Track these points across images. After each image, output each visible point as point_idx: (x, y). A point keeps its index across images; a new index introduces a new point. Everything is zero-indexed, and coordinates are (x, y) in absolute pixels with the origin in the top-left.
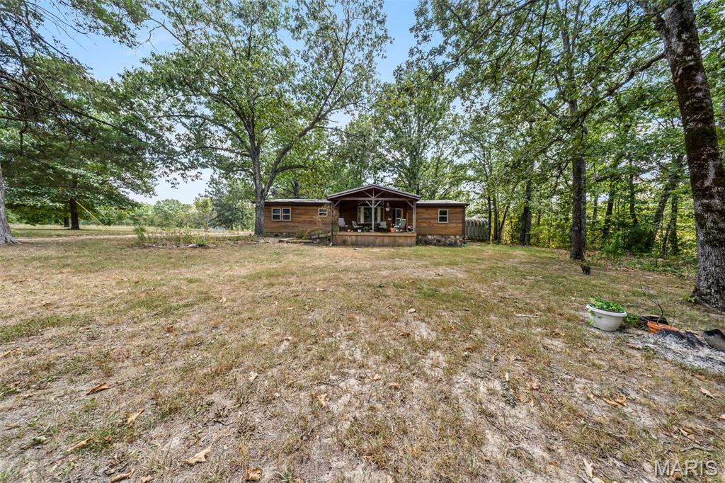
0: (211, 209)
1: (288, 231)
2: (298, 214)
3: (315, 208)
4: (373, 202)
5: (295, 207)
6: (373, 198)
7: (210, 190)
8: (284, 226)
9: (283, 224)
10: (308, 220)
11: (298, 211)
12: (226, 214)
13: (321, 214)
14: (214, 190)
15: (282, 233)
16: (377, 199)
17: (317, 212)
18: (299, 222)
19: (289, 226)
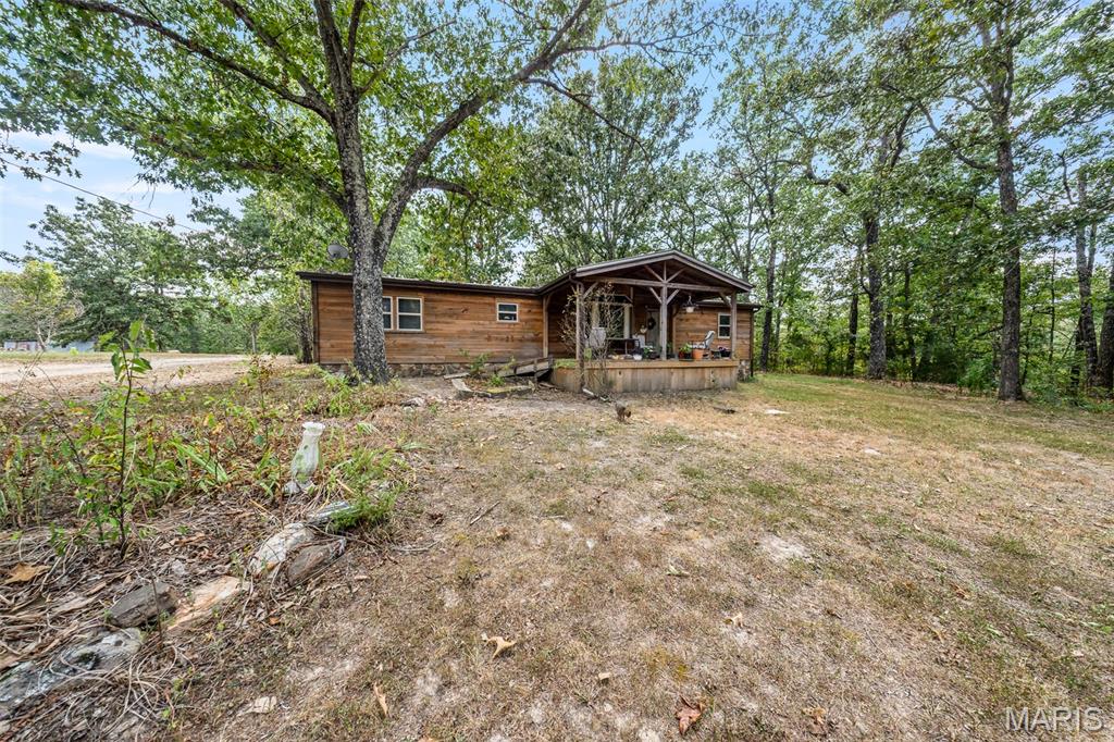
0: (61, 293)
1: (416, 359)
2: (444, 315)
3: (488, 300)
4: (664, 292)
5: (436, 297)
6: (664, 283)
7: (45, 245)
8: (405, 345)
9: (400, 340)
10: (470, 329)
11: (442, 308)
12: (110, 311)
13: (502, 316)
14: (60, 246)
15: (397, 366)
16: (672, 286)
17: (494, 312)
18: (446, 336)
19: (420, 346)
